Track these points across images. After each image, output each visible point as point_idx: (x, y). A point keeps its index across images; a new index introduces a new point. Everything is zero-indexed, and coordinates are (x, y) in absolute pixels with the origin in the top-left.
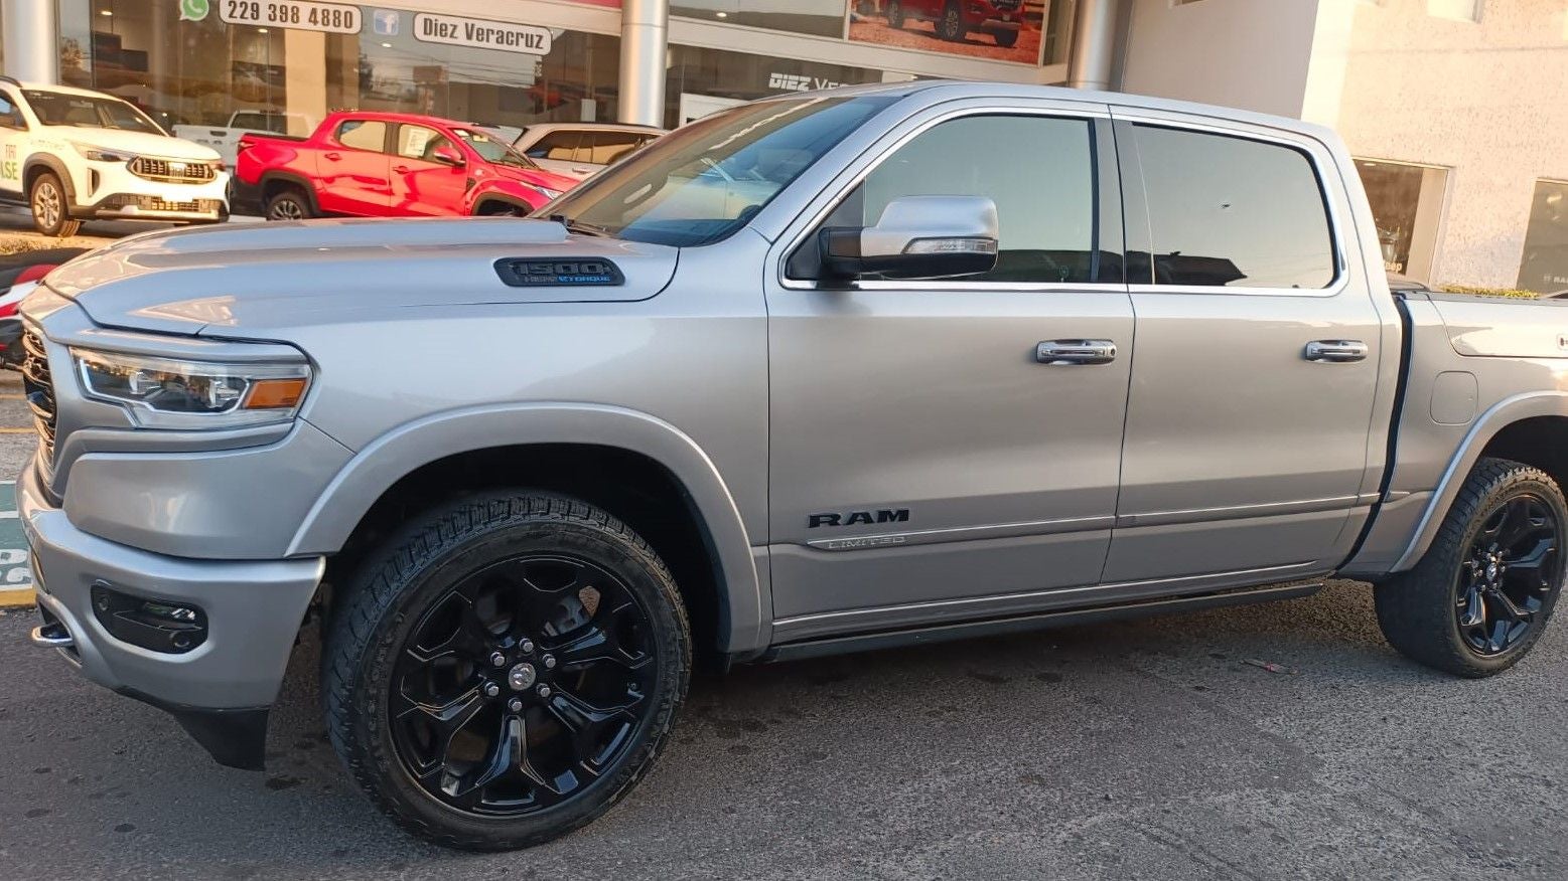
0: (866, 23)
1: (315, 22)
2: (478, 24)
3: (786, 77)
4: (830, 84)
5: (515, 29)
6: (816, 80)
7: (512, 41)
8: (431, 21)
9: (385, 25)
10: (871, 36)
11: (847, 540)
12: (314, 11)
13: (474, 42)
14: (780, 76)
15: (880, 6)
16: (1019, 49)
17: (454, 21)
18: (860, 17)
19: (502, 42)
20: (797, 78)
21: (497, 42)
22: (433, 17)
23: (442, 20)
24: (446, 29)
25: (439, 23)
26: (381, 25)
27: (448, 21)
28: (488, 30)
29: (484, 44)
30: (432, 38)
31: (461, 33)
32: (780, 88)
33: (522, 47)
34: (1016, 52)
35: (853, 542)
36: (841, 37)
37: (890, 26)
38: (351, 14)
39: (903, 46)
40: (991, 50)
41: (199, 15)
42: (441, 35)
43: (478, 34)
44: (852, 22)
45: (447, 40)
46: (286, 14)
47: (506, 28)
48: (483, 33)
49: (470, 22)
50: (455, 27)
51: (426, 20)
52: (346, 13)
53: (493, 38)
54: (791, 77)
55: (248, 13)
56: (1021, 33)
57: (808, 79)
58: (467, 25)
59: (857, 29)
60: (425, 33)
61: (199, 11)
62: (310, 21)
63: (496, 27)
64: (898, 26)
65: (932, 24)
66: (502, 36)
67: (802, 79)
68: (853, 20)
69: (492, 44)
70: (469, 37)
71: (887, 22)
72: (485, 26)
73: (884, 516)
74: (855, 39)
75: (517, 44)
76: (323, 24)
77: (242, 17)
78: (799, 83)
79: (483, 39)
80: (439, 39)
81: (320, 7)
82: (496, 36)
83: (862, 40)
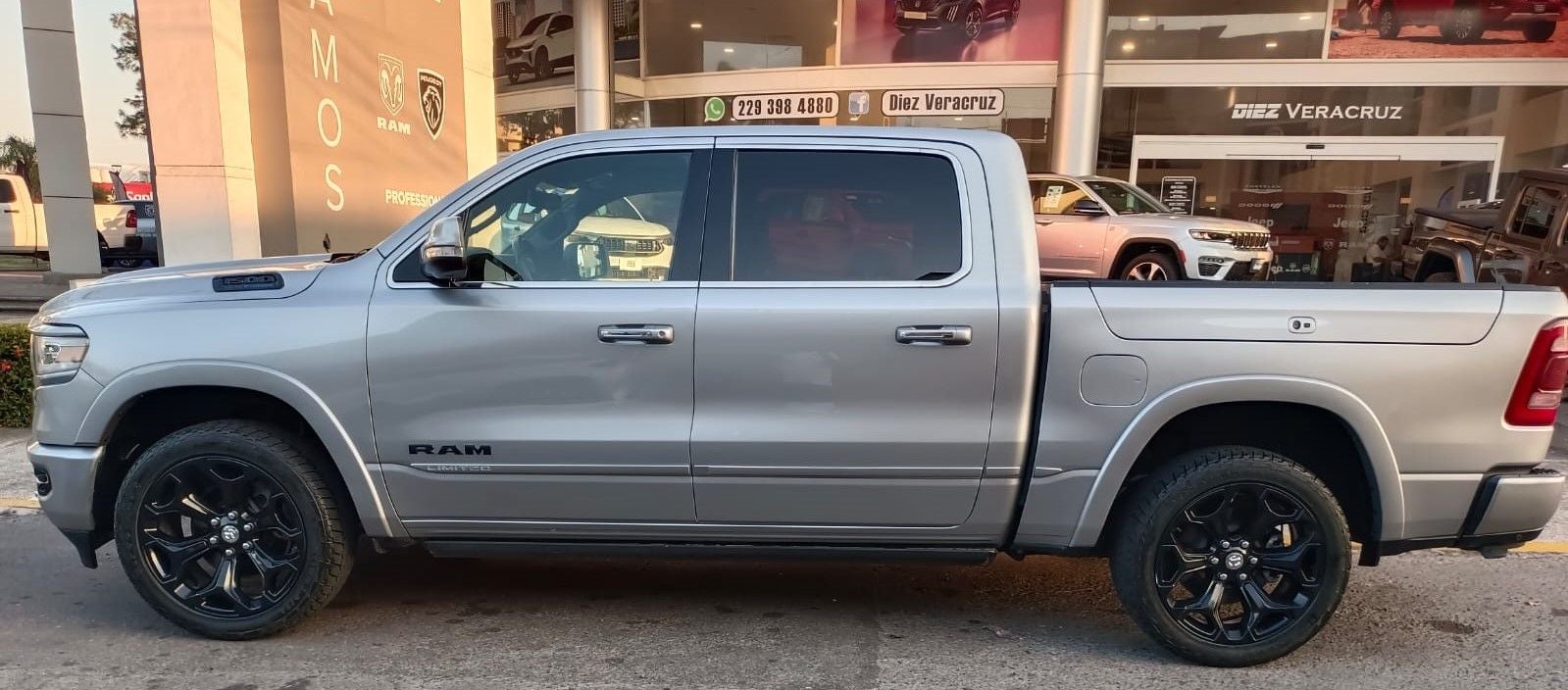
0: (1351, 37)
1: (803, 111)
2: (937, 94)
3: (1251, 106)
4: (1304, 108)
5: (970, 94)
6: (1288, 106)
7: (967, 106)
8: (896, 97)
9: (858, 105)
10: (1358, 51)
11: (442, 466)
12: (802, 101)
13: (933, 111)
14: (1245, 106)
15: (1369, 17)
16: (1558, 42)
17: (915, 94)
18: (1344, 32)
19: (958, 108)
20: (1264, 106)
21: (954, 108)
22: (898, 93)
23: (905, 95)
24: (909, 103)
25: (903, 98)
26: (856, 105)
27: (911, 95)
28: (946, 98)
29: (942, 112)
30: (897, 112)
31: (922, 104)
32: (1244, 118)
33: (976, 110)
34: (1553, 46)
35: (448, 467)
36: (1320, 56)
37: (1383, 37)
38: (831, 99)
39: (1399, 57)
40: (1518, 48)
41: (720, 115)
42: (905, 108)
43: (937, 103)
44: (1332, 39)
45: (911, 112)
46: (781, 107)
47: (961, 94)
48: (941, 102)
49: (930, 93)
50: (917, 99)
51: (892, 96)
52: (827, 99)
53: (950, 105)
54: (1258, 106)
55: (753, 111)
56: (1559, 24)
57: (1279, 106)
58: (927, 95)
59: (1339, 46)
60: (891, 109)
61: (719, 112)
62: (799, 110)
63: (953, 94)
64: (1392, 35)
65: (1437, 28)
66: (959, 102)
67: (1271, 106)
68: (1335, 37)
69: (950, 110)
70: (929, 107)
71: (1378, 33)
72: (943, 94)
73: (470, 450)
74: (1337, 56)
75: (972, 108)
76: (809, 111)
77: (749, 114)
78: (1268, 110)
79: (941, 107)
80: (903, 112)
81: (807, 97)
82: (953, 103)
83: (1346, 57)
